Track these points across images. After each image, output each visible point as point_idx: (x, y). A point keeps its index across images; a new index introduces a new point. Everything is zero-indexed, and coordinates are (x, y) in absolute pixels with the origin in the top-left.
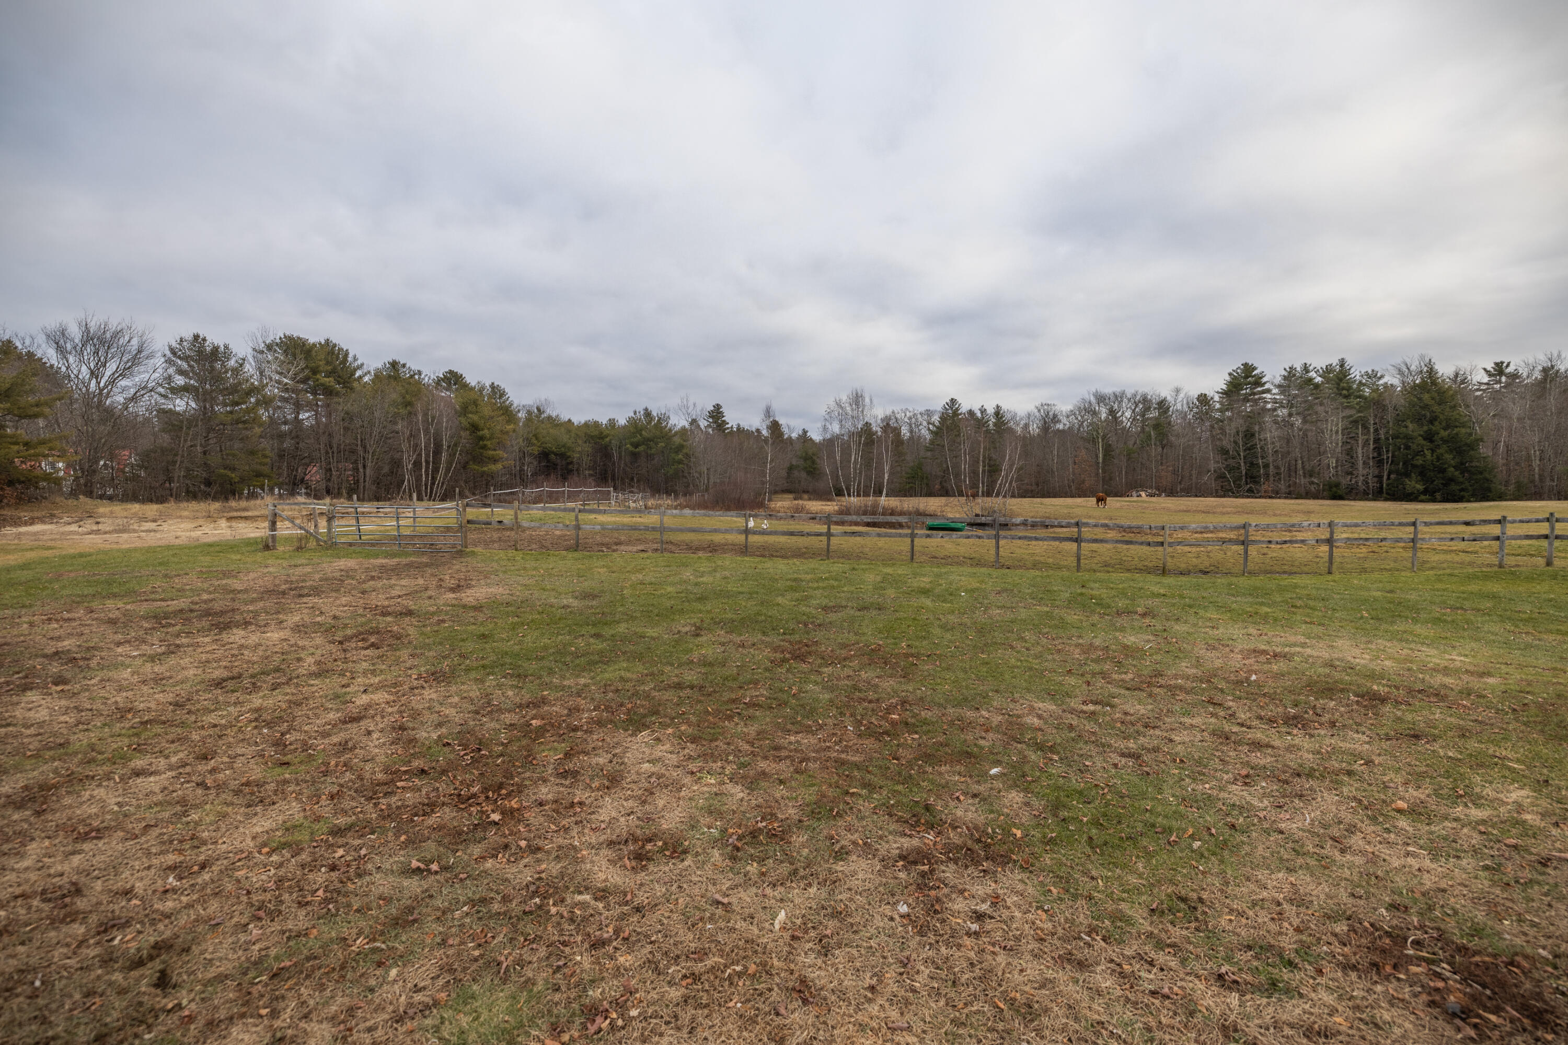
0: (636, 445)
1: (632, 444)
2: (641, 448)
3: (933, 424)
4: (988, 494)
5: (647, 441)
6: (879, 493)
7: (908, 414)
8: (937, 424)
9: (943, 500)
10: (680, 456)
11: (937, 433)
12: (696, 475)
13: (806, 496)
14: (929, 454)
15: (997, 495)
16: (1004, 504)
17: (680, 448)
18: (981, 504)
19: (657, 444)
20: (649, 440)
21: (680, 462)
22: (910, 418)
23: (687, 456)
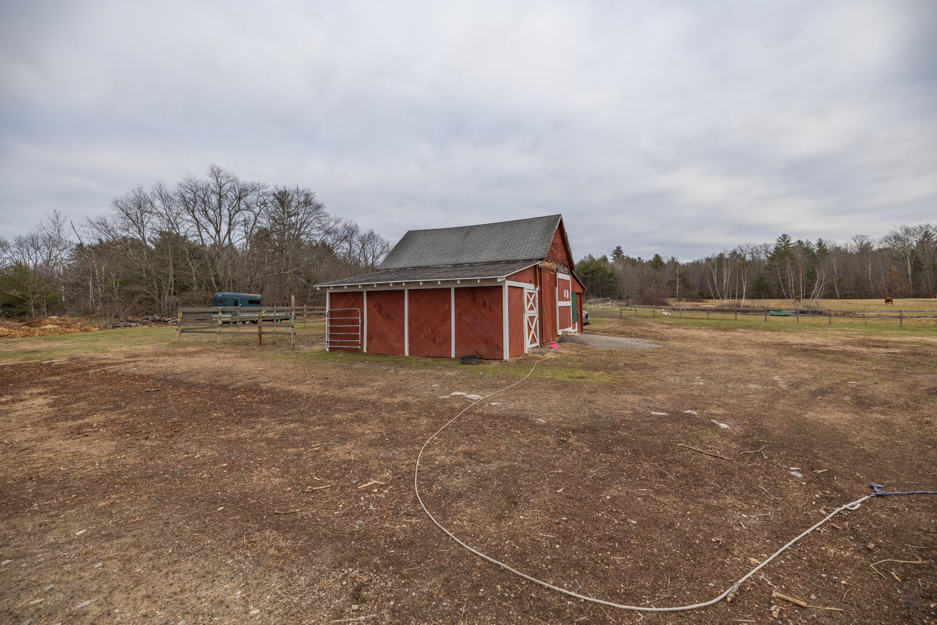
0: (586, 274)
1: (584, 273)
2: (589, 275)
3: (770, 253)
4: (807, 297)
5: (592, 272)
6: (740, 297)
7: (750, 247)
8: (772, 252)
9: (779, 301)
10: (612, 279)
11: (772, 259)
12: (621, 289)
13: (684, 300)
14: (768, 271)
15: (813, 298)
16: (817, 303)
17: (611, 275)
18: (803, 304)
19: (597, 273)
20: (593, 271)
21: (612, 282)
22: (752, 249)
23: (615, 279)
